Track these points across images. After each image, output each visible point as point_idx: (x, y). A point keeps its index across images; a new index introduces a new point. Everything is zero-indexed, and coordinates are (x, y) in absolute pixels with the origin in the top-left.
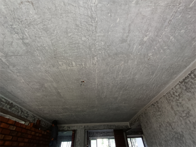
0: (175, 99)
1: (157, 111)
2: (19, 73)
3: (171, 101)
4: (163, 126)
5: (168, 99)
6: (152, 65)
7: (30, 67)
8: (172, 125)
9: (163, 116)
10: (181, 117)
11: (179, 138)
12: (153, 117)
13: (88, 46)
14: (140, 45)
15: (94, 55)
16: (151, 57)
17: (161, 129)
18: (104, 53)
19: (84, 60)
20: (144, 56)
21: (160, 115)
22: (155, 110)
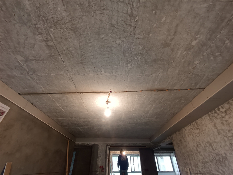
0: (220, 116)
1: (195, 128)
2: (39, 80)
3: (215, 117)
4: (201, 146)
5: (210, 115)
6: (197, 74)
7: (52, 73)
8: (213, 145)
9: (203, 134)
10: (226, 137)
11: (221, 161)
12: (189, 135)
13: (122, 50)
14: (186, 50)
15: (127, 61)
16: (197, 65)
17: (198, 149)
18: (141, 58)
19: (115, 66)
20: (189, 64)
21: (198, 133)
22: (192, 127)
